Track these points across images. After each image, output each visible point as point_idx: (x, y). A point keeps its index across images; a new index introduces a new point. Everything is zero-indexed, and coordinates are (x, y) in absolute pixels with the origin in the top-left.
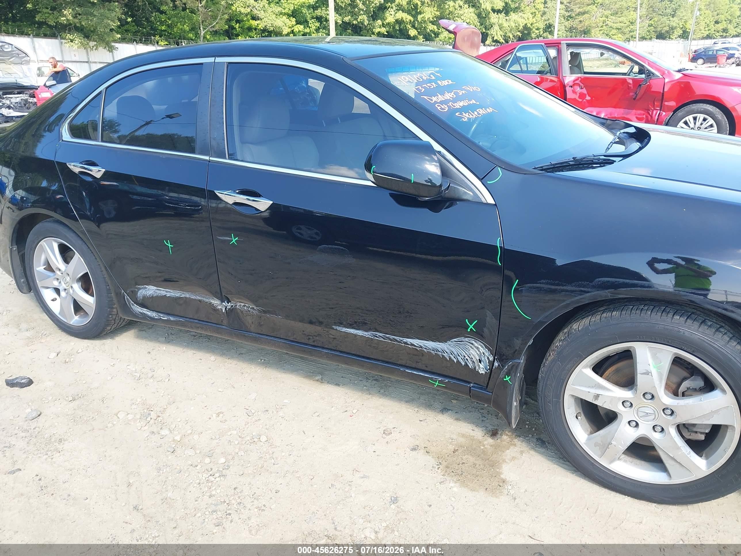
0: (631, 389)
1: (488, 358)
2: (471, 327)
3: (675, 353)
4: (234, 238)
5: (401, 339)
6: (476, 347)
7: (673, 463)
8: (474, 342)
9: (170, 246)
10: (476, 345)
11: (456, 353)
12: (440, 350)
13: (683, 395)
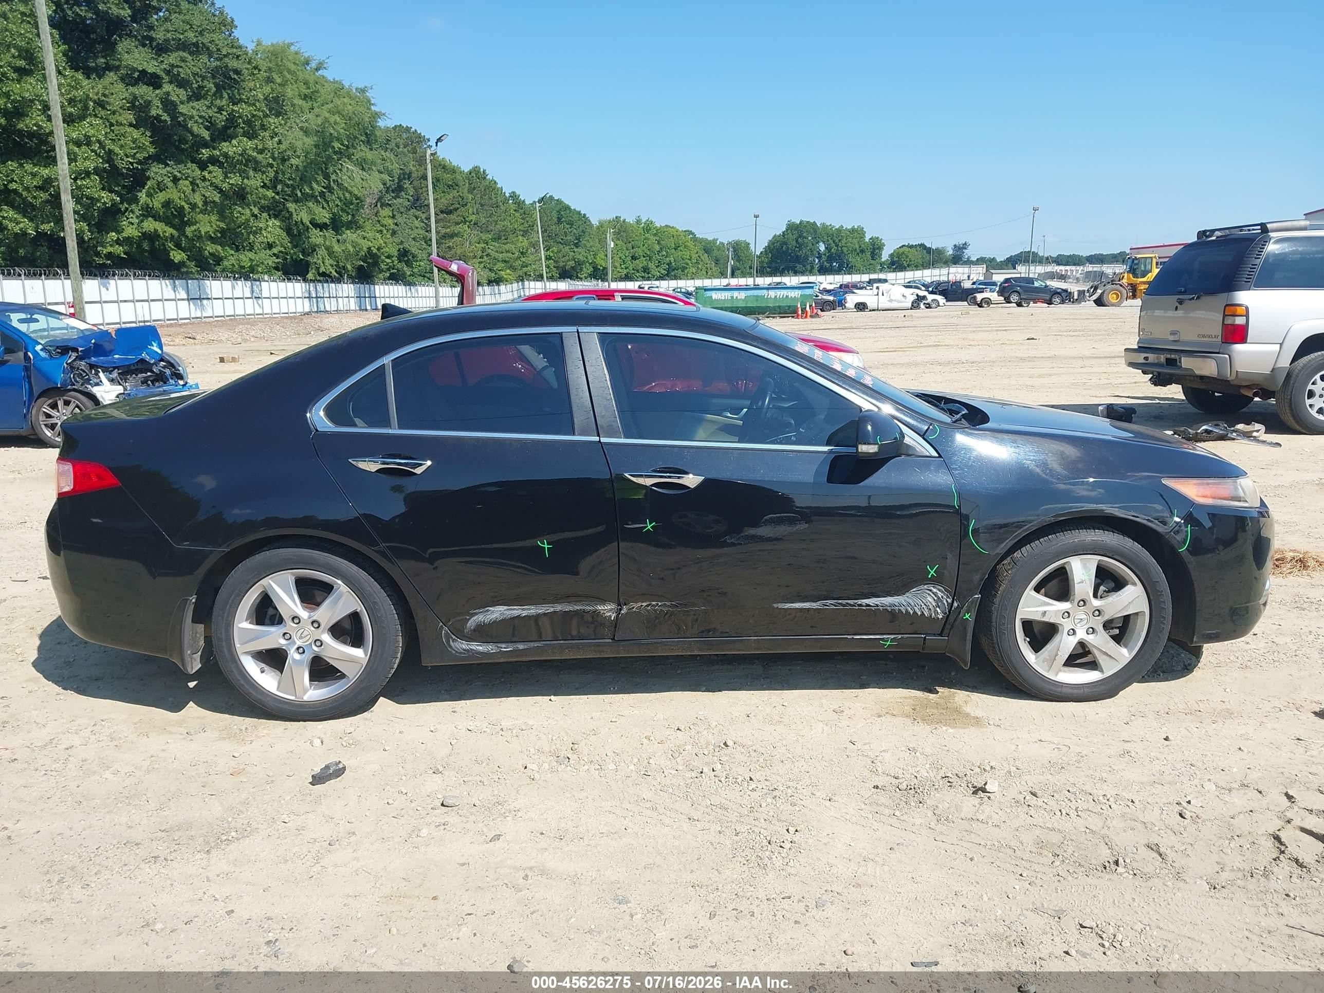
0: (1067, 601)
1: (947, 601)
2: (932, 572)
3: (1099, 560)
4: (650, 524)
5: (856, 601)
6: (933, 593)
7: (1105, 657)
8: (932, 588)
9: (546, 546)
10: (935, 590)
11: (913, 604)
12: (897, 604)
13: (1101, 597)
